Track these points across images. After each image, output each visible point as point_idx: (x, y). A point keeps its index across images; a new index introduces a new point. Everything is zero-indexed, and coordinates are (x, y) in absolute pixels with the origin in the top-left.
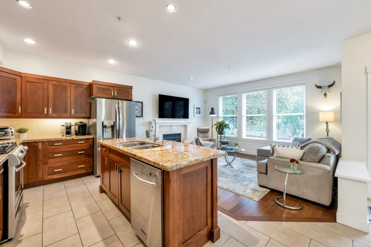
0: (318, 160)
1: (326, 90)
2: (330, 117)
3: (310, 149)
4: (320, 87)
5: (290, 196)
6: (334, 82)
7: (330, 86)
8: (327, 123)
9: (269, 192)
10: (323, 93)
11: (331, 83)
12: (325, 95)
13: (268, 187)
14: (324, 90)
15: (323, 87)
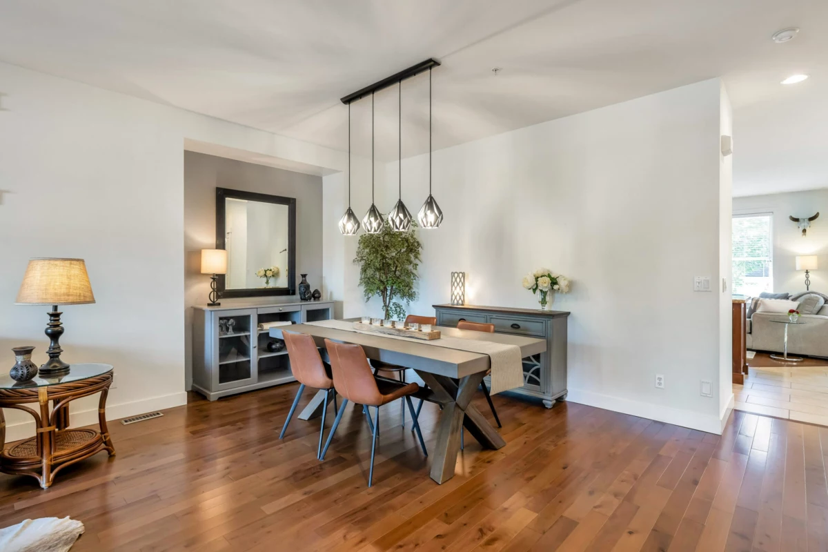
0: (816, 312)
1: (806, 224)
2: (812, 263)
3: (806, 300)
4: (796, 220)
5: (790, 355)
6: (818, 214)
7: (811, 219)
8: (807, 272)
9: (756, 355)
10: (801, 229)
11: (813, 215)
12: (804, 231)
13: (754, 348)
14: (803, 224)
15: (800, 220)
